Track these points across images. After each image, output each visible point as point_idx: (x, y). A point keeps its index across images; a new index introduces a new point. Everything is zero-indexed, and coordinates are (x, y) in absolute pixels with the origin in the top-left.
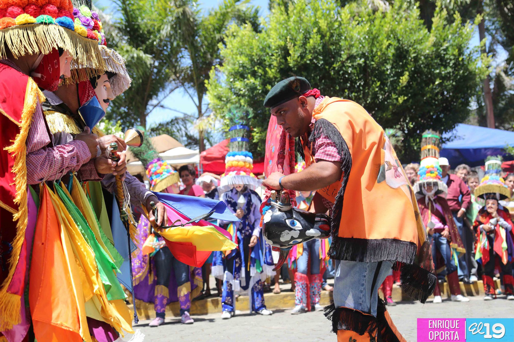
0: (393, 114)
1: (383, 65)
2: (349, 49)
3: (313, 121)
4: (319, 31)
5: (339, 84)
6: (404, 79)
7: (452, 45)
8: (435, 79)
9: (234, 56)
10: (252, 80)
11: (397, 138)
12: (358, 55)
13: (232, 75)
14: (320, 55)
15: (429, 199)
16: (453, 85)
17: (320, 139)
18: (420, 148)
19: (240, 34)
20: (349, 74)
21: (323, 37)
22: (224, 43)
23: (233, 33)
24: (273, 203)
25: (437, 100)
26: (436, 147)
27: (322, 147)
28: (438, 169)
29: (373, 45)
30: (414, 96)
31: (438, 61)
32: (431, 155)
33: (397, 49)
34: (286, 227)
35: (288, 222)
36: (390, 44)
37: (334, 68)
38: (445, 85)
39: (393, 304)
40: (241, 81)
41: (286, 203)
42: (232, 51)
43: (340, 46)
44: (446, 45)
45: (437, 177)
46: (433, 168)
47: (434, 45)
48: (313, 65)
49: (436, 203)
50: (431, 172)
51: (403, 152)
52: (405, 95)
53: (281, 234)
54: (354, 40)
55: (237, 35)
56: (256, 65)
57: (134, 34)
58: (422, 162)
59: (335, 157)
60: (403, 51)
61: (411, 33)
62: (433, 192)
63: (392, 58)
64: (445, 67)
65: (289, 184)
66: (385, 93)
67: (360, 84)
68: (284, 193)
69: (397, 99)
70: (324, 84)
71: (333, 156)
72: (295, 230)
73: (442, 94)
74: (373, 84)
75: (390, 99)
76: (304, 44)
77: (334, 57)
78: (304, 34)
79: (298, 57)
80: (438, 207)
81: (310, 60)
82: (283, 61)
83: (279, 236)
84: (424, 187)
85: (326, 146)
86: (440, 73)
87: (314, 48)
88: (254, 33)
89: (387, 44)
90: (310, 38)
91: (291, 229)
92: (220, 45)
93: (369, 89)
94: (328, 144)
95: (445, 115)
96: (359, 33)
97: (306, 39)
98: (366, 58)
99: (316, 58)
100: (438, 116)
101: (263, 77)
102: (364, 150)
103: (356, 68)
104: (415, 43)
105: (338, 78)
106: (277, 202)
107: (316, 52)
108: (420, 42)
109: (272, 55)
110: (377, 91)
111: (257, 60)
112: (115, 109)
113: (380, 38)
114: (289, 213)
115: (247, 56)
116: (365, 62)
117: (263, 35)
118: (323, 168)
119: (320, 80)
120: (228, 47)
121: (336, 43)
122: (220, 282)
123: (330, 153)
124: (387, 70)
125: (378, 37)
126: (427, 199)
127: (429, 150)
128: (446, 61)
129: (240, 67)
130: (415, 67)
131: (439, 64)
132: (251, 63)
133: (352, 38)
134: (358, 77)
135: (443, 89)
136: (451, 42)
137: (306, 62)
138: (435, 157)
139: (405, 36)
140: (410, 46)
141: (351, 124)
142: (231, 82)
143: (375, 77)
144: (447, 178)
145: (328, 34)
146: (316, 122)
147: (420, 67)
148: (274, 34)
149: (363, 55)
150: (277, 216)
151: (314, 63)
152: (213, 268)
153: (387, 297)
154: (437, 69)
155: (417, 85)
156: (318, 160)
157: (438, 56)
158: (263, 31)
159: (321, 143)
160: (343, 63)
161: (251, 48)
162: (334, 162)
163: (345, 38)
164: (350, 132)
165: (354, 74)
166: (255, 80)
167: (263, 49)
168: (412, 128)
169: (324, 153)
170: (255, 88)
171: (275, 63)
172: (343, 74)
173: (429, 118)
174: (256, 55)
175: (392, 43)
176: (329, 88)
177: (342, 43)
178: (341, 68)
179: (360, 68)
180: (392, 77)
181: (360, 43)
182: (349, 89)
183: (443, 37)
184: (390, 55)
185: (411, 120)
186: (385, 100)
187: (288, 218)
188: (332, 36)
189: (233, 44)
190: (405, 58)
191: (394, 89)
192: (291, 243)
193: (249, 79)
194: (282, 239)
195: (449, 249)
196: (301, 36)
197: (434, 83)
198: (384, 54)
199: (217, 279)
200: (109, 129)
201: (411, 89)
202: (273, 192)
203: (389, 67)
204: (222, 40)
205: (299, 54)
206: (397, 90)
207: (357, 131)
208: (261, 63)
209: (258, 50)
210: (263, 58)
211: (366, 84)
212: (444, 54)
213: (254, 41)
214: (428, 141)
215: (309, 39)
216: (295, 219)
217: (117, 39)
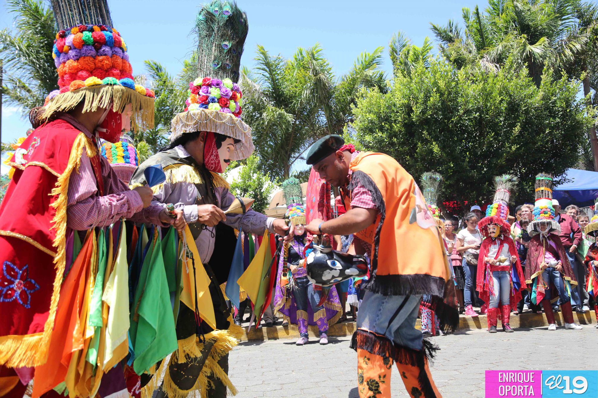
0: (507, 160)
1: (497, 118)
2: (465, 105)
3: (350, 172)
4: (438, 91)
5: (457, 135)
6: (517, 129)
7: (560, 99)
8: (545, 128)
9: (364, 114)
10: (380, 134)
11: (513, 183)
12: (473, 110)
13: (362, 130)
14: (440, 111)
15: (544, 237)
16: (562, 134)
17: (357, 188)
18: (534, 191)
19: (369, 95)
20: (466, 127)
21: (442, 95)
22: (356, 104)
23: (362, 94)
24: (315, 246)
25: (547, 148)
26: (549, 189)
27: (358, 195)
28: (551, 210)
29: (487, 100)
30: (526, 144)
31: (547, 113)
32: (544, 197)
33: (509, 103)
34: (327, 267)
35: (329, 262)
36: (502, 100)
37: (453, 121)
38: (555, 134)
39: (510, 330)
40: (370, 135)
41: (327, 245)
42: (362, 110)
43: (458, 103)
44: (554, 98)
45: (550, 217)
46: (547, 209)
47: (543, 99)
48: (434, 120)
49: (549, 240)
50: (545, 213)
51: (517, 194)
52: (518, 144)
53: (323, 273)
54: (470, 96)
55: (366, 97)
56: (383, 121)
57: (279, 98)
58: (536, 203)
59: (369, 204)
60: (515, 105)
61: (521, 89)
62: (547, 230)
63: (504, 111)
64: (554, 118)
65: (327, 229)
66: (499, 141)
67: (476, 134)
68: (326, 236)
69: (510, 148)
70: (444, 136)
71: (367, 204)
72: (336, 269)
73: (552, 142)
74: (487, 134)
75: (504, 147)
76: (425, 102)
77: (452, 112)
78: (424, 93)
79: (420, 113)
80: (552, 243)
81: (431, 115)
82: (406, 116)
83: (321, 275)
84: (539, 227)
85: (361, 194)
86: (549, 123)
87: (434, 105)
88: (381, 94)
89: (500, 99)
90: (431, 96)
91: (331, 269)
92: (352, 106)
93: (484, 139)
94: (363, 193)
95: (555, 160)
96: (474, 90)
97: (427, 97)
98: (481, 112)
99: (436, 113)
100: (548, 162)
101: (389, 131)
102: (396, 197)
103: (472, 121)
104: (525, 97)
105: (456, 130)
106: (318, 245)
107: (436, 108)
108: (531, 96)
109: (397, 112)
110: (492, 141)
111: (384, 117)
112: (264, 162)
113: (494, 94)
114: (330, 255)
115: (375, 113)
116: (480, 116)
117: (388, 95)
118: (357, 215)
119: (440, 132)
120: (358, 107)
121: (454, 100)
122: (355, 309)
123: (364, 201)
124: (501, 122)
125: (491, 93)
126: (541, 236)
127: (542, 191)
128: (554, 112)
129: (369, 123)
130: (526, 119)
131: (548, 116)
132: (379, 119)
133: (467, 96)
134: (474, 128)
135: (553, 138)
136: (559, 95)
137: (427, 117)
138: (548, 198)
139: (516, 92)
140: (521, 101)
141: (384, 174)
142: (362, 136)
143: (490, 129)
144: (558, 217)
145: (446, 93)
146: (353, 173)
147: (531, 118)
148: (398, 94)
149: (478, 110)
150: (319, 257)
151: (434, 118)
152: (349, 296)
153: (505, 324)
154: (546, 120)
155: (528, 134)
156: (354, 207)
157: (547, 108)
158: (389, 91)
159: (357, 192)
160: (460, 117)
161: (378, 107)
162: (368, 209)
163: (462, 95)
164: (383, 181)
165: (471, 126)
166: (382, 134)
167: (389, 107)
168: (525, 173)
169: (359, 200)
170: (383, 141)
171: (399, 119)
172: (460, 126)
173: (540, 163)
174: (383, 112)
175: (504, 98)
176: (448, 139)
177: (459, 100)
178: (458, 122)
179: (475, 121)
180: (505, 128)
181: (475, 99)
182: (466, 139)
183: (551, 91)
184: (503, 108)
185: (524, 166)
186: (498, 148)
187: (329, 259)
188: (450, 93)
189: (363, 103)
190: (517, 110)
191: (508, 138)
192: (332, 281)
193: (377, 134)
194: (324, 278)
195: (562, 282)
196: (422, 95)
197: (544, 132)
198: (497, 108)
199: (352, 306)
200: (260, 179)
201: (523, 138)
202: (315, 236)
203: (502, 119)
204: (353, 101)
205: (420, 111)
206: (510, 139)
207: (390, 180)
208: (387, 119)
209: (385, 108)
210: (389, 115)
211: (481, 135)
212: (553, 107)
213: (381, 100)
214: (541, 183)
215: (429, 98)
216: (335, 260)
217: (266, 103)
